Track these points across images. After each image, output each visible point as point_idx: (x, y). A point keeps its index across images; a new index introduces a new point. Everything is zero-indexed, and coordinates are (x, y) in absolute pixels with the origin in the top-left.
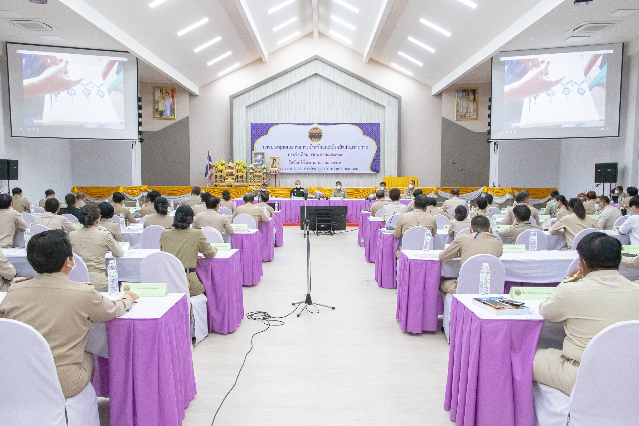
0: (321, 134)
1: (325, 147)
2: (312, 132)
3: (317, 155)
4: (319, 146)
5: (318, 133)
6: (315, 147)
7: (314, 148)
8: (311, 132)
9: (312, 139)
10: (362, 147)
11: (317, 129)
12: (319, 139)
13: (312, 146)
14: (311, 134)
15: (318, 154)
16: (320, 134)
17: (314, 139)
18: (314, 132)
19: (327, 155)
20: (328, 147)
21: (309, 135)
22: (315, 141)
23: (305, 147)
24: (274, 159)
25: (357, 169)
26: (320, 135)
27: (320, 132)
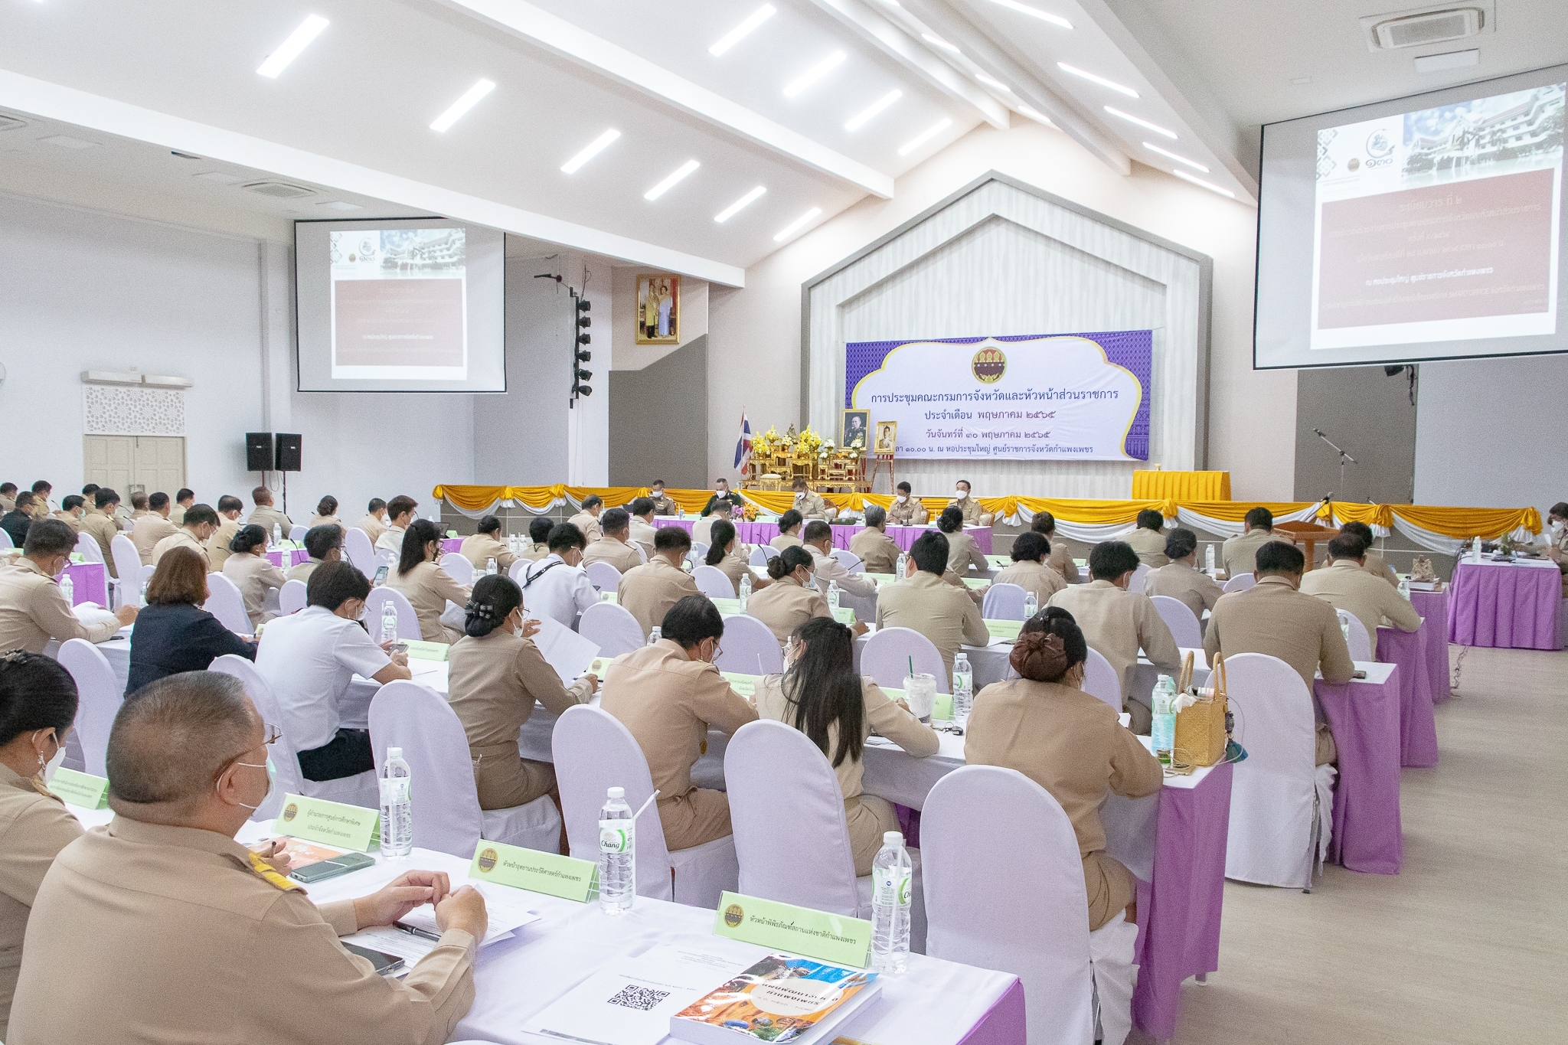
0: (1004, 363)
1: (1011, 397)
2: (982, 360)
3: (991, 415)
4: (998, 393)
5: (997, 360)
6: (989, 397)
7: (985, 397)
8: (979, 359)
9: (980, 377)
10: (1103, 393)
11: (993, 352)
12: (998, 376)
13: (980, 394)
14: (979, 365)
15: (995, 413)
16: (1000, 363)
17: (987, 377)
18: (986, 359)
19: (1016, 415)
20: (1019, 396)
21: (975, 368)
22: (989, 382)
23: (964, 397)
24: (887, 427)
25: (1090, 450)
26: (1000, 365)
27: (1000, 359)
